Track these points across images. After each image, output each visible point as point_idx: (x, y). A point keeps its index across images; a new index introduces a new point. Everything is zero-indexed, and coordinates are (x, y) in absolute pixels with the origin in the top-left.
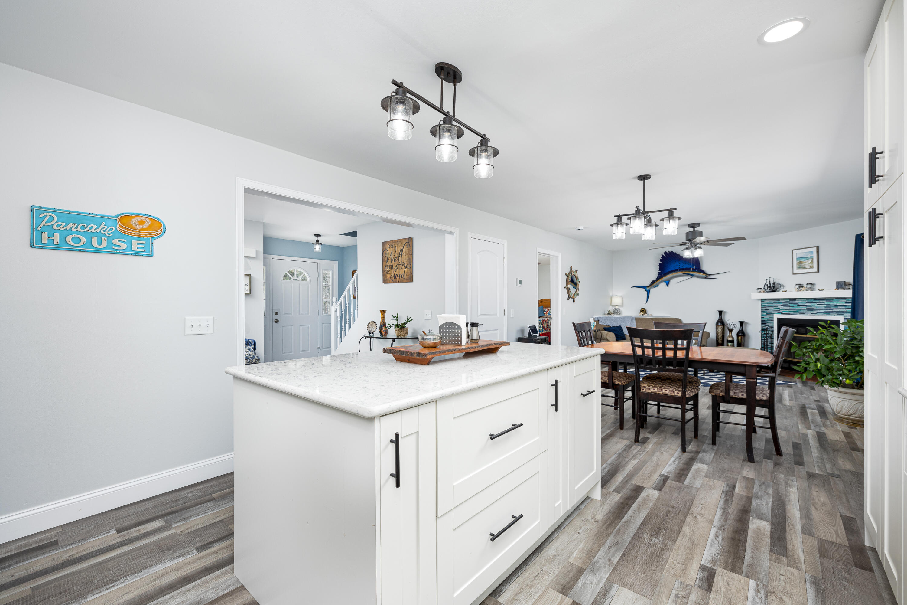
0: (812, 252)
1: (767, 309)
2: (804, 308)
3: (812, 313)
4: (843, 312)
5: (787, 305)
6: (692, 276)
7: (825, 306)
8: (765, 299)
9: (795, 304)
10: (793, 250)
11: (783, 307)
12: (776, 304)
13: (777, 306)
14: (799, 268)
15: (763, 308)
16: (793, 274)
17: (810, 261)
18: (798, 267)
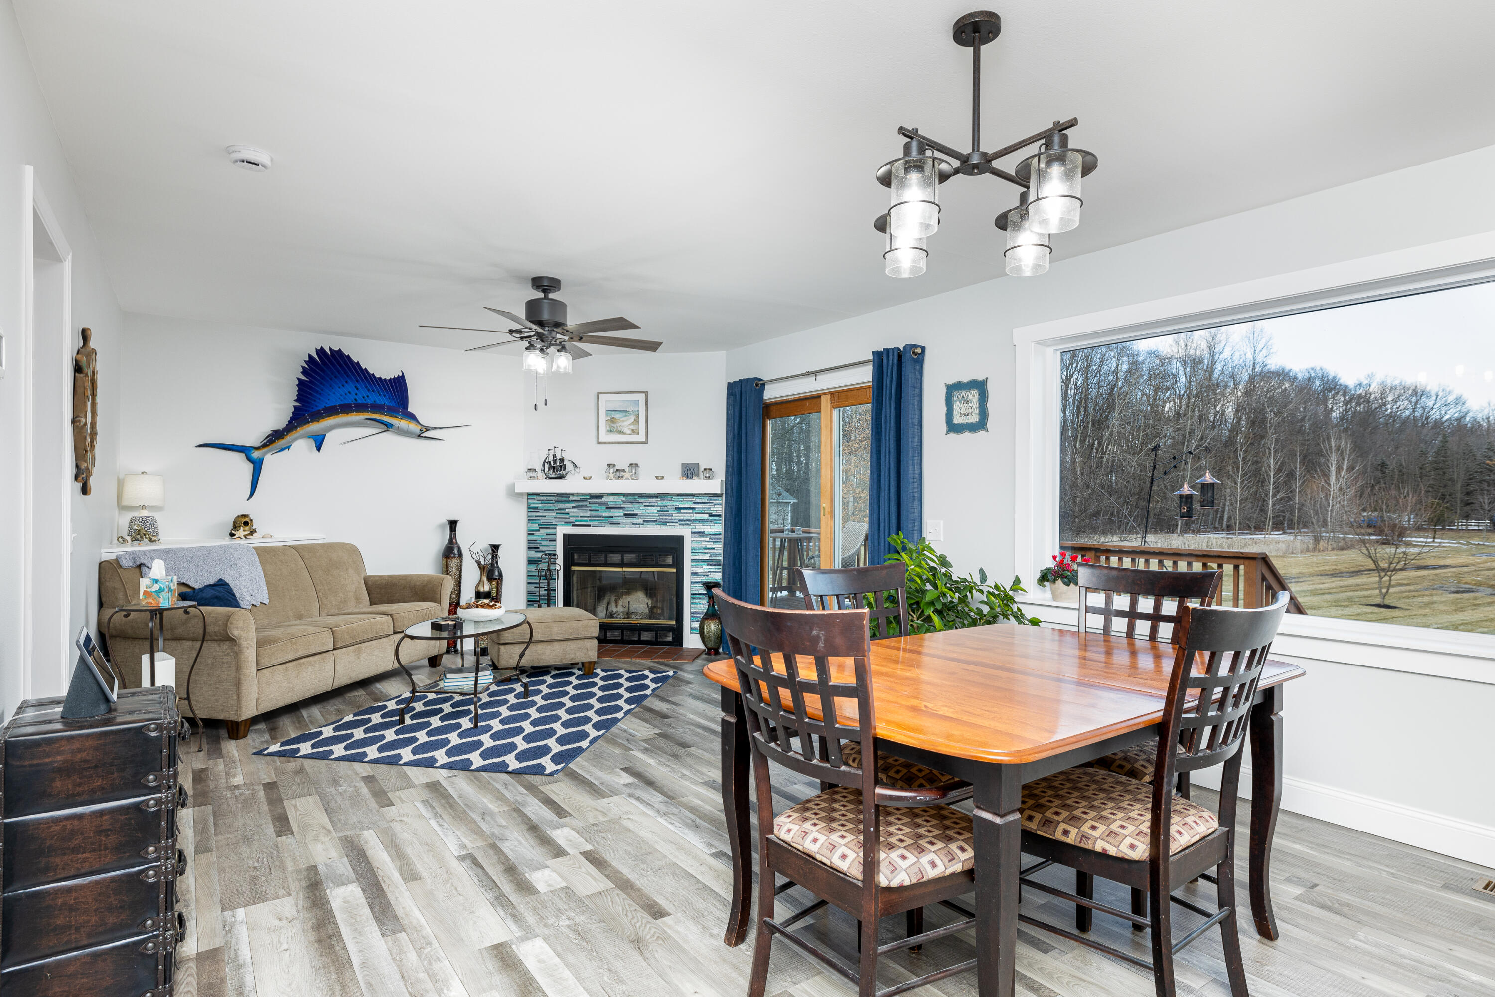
0: (637, 402)
1: (541, 515)
2: (620, 513)
3: (633, 524)
4: (689, 521)
5: (586, 507)
6: (388, 426)
7: (659, 509)
8: (538, 494)
9: (601, 504)
10: (598, 394)
11: (575, 510)
12: (561, 506)
13: (564, 509)
14: (611, 431)
15: (530, 514)
16: (599, 443)
17: (632, 420)
18: (609, 429)
